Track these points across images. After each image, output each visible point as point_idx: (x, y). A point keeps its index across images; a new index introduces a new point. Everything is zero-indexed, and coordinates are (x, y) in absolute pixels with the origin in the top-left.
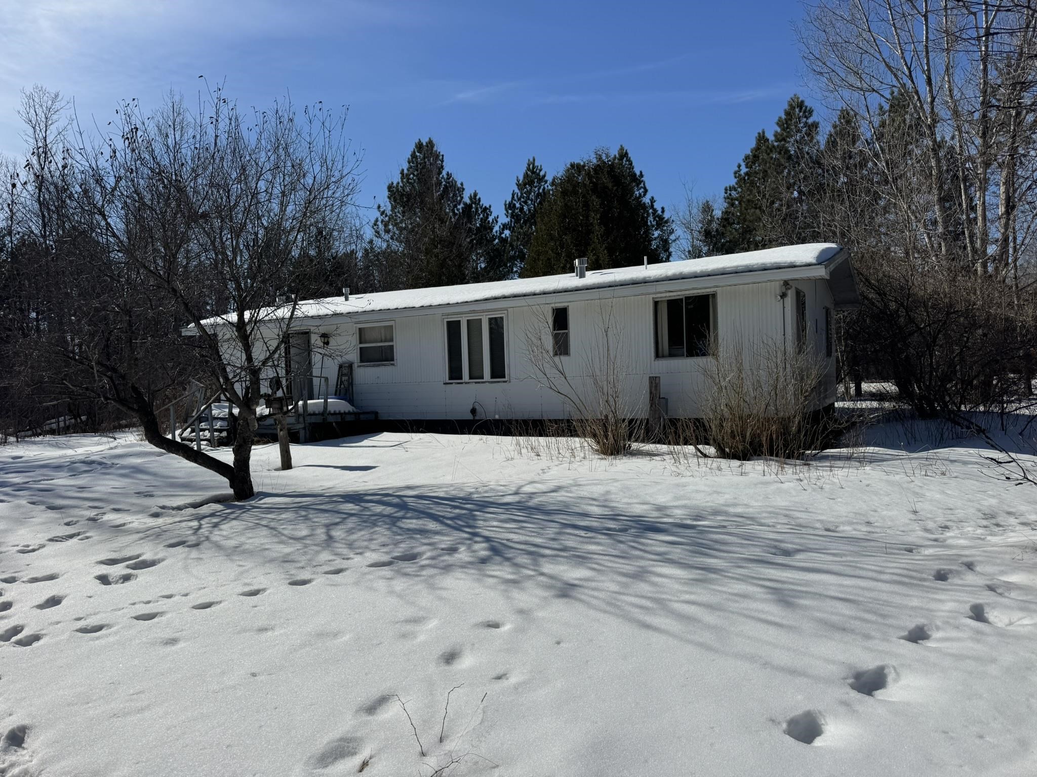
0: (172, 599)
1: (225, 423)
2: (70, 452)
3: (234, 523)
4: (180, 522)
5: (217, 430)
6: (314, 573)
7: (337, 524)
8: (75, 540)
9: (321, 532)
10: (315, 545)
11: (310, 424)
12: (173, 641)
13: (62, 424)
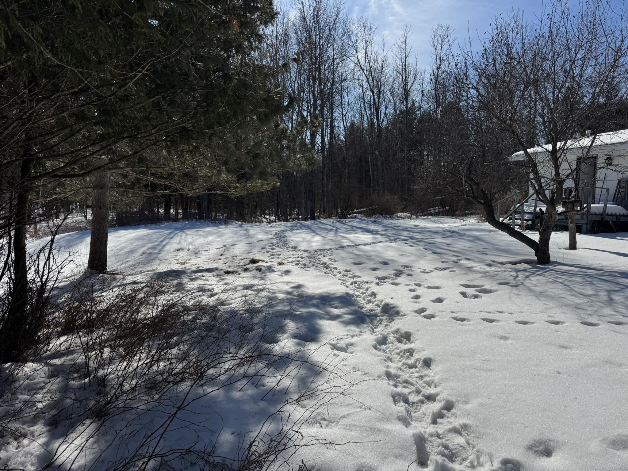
0: (503, 314)
1: (531, 216)
2: (441, 225)
3: (539, 277)
4: (505, 271)
5: (525, 220)
6: (600, 320)
7: (616, 291)
8: (447, 271)
9: (603, 295)
10: (599, 302)
11: (591, 221)
12: (505, 338)
13: (437, 211)
